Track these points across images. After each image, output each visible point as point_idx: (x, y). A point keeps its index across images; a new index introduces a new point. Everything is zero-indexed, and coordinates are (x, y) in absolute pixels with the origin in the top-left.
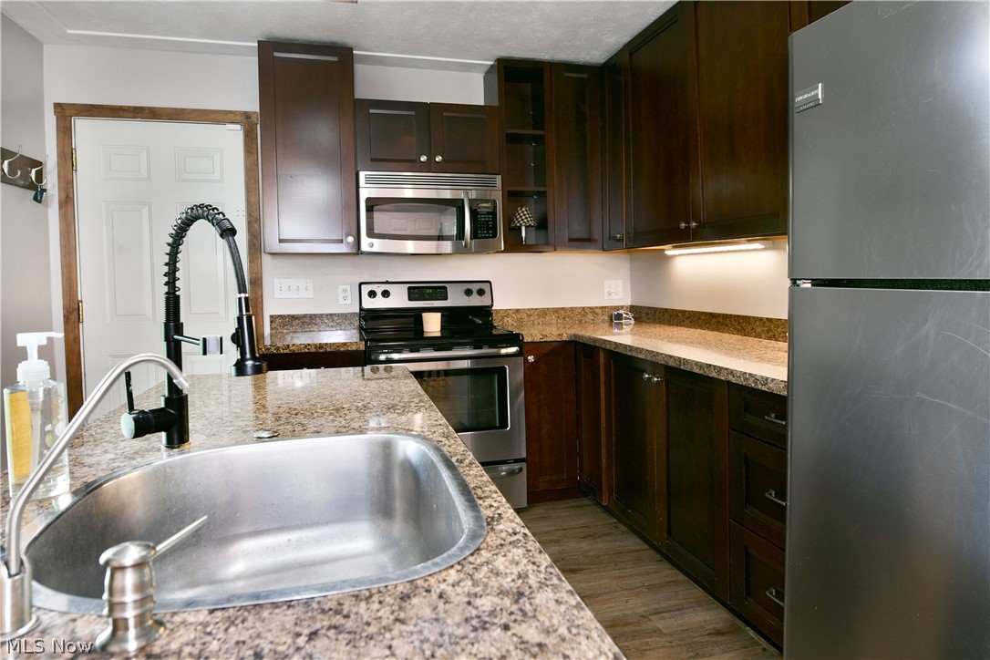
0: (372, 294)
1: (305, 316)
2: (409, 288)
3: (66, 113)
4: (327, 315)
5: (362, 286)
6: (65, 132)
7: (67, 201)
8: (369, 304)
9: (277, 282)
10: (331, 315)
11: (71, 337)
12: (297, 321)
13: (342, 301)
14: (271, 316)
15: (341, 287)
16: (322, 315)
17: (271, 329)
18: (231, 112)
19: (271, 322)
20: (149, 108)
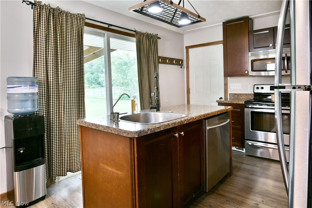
0: (258, 88)
1: (238, 94)
2: (271, 87)
3: (188, 48)
4: (245, 94)
5: (255, 86)
6: (187, 52)
7: (188, 67)
8: (256, 91)
9: (231, 84)
10: (246, 94)
11: (188, 96)
12: (236, 95)
13: (249, 90)
14: (229, 94)
15: (249, 86)
16: (243, 94)
17: (229, 97)
18: (220, 41)
19: (229, 95)
20: (203, 44)
